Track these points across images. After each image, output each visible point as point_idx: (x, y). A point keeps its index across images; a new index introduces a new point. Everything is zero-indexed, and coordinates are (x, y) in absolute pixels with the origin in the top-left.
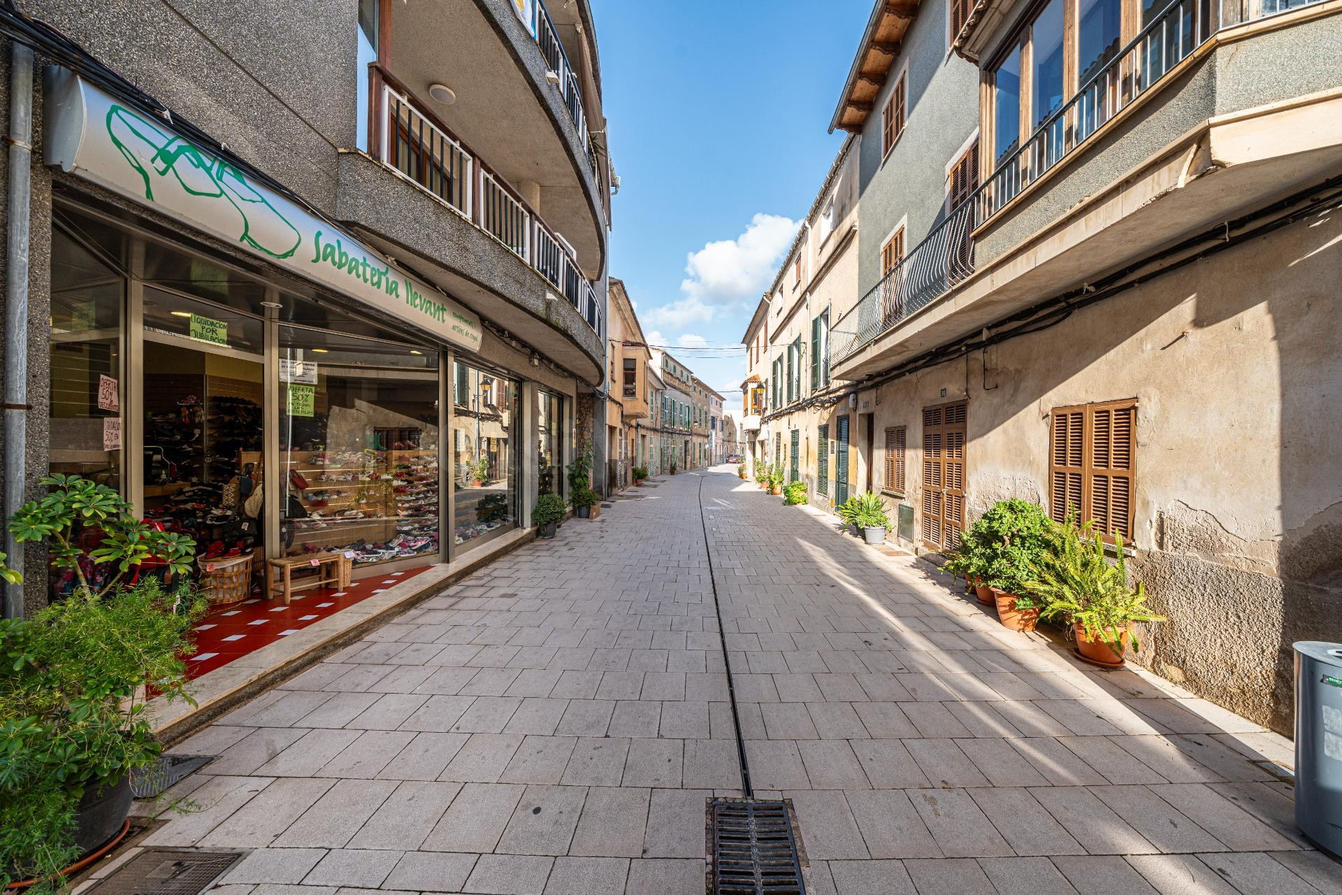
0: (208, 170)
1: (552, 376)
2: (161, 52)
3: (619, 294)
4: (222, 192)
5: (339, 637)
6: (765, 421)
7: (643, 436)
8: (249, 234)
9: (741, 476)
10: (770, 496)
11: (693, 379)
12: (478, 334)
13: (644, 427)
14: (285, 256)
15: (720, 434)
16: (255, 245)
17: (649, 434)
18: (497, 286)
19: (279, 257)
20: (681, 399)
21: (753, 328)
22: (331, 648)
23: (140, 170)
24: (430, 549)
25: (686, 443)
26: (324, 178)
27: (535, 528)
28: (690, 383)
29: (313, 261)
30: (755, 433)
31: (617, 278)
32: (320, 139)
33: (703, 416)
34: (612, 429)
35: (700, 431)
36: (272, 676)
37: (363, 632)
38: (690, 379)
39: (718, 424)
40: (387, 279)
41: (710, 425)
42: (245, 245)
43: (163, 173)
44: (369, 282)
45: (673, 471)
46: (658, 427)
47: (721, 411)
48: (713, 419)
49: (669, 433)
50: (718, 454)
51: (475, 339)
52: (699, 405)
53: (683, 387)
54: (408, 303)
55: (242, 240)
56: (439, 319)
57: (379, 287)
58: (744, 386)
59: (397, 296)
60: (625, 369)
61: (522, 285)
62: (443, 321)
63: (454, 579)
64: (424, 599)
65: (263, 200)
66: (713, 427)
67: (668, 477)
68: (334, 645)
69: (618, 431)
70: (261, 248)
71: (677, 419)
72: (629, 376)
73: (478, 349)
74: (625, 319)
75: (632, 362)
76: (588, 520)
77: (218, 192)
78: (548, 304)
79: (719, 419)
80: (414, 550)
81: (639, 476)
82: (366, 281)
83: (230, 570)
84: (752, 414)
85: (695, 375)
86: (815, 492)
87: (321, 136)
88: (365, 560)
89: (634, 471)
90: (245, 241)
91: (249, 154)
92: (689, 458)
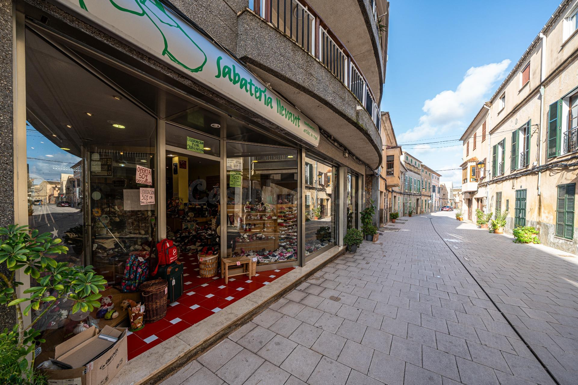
1: (354, 163)
3: (386, 121)
4: (144, 13)
6: (481, 185)
7: (395, 197)
9: (458, 219)
10: (493, 234)
11: (422, 166)
13: (395, 192)
14: (197, 70)
15: (438, 195)
16: (174, 59)
17: (398, 196)
19: (193, 71)
20: (415, 177)
21: (471, 129)
25: (418, 200)
27: (345, 247)
28: (420, 168)
30: (472, 193)
33: (428, 185)
34: (381, 192)
35: (426, 193)
38: (420, 166)
39: (437, 189)
41: (431, 190)
45: (410, 215)
46: (402, 192)
47: (439, 182)
48: (434, 187)
49: (408, 195)
50: (436, 205)
52: (426, 179)
53: (416, 170)
55: (164, 54)
58: (464, 166)
60: (387, 161)
65: (179, 26)
66: (434, 191)
67: (407, 218)
69: (384, 193)
70: (179, 63)
71: (412, 187)
72: (390, 165)
73: (317, 145)
74: (388, 135)
75: (392, 157)
76: (372, 242)
77: (142, 12)
79: (437, 187)
81: (394, 217)
84: (470, 181)
85: (423, 164)
86: (552, 236)
89: (391, 215)
90: (166, 55)
92: (419, 208)
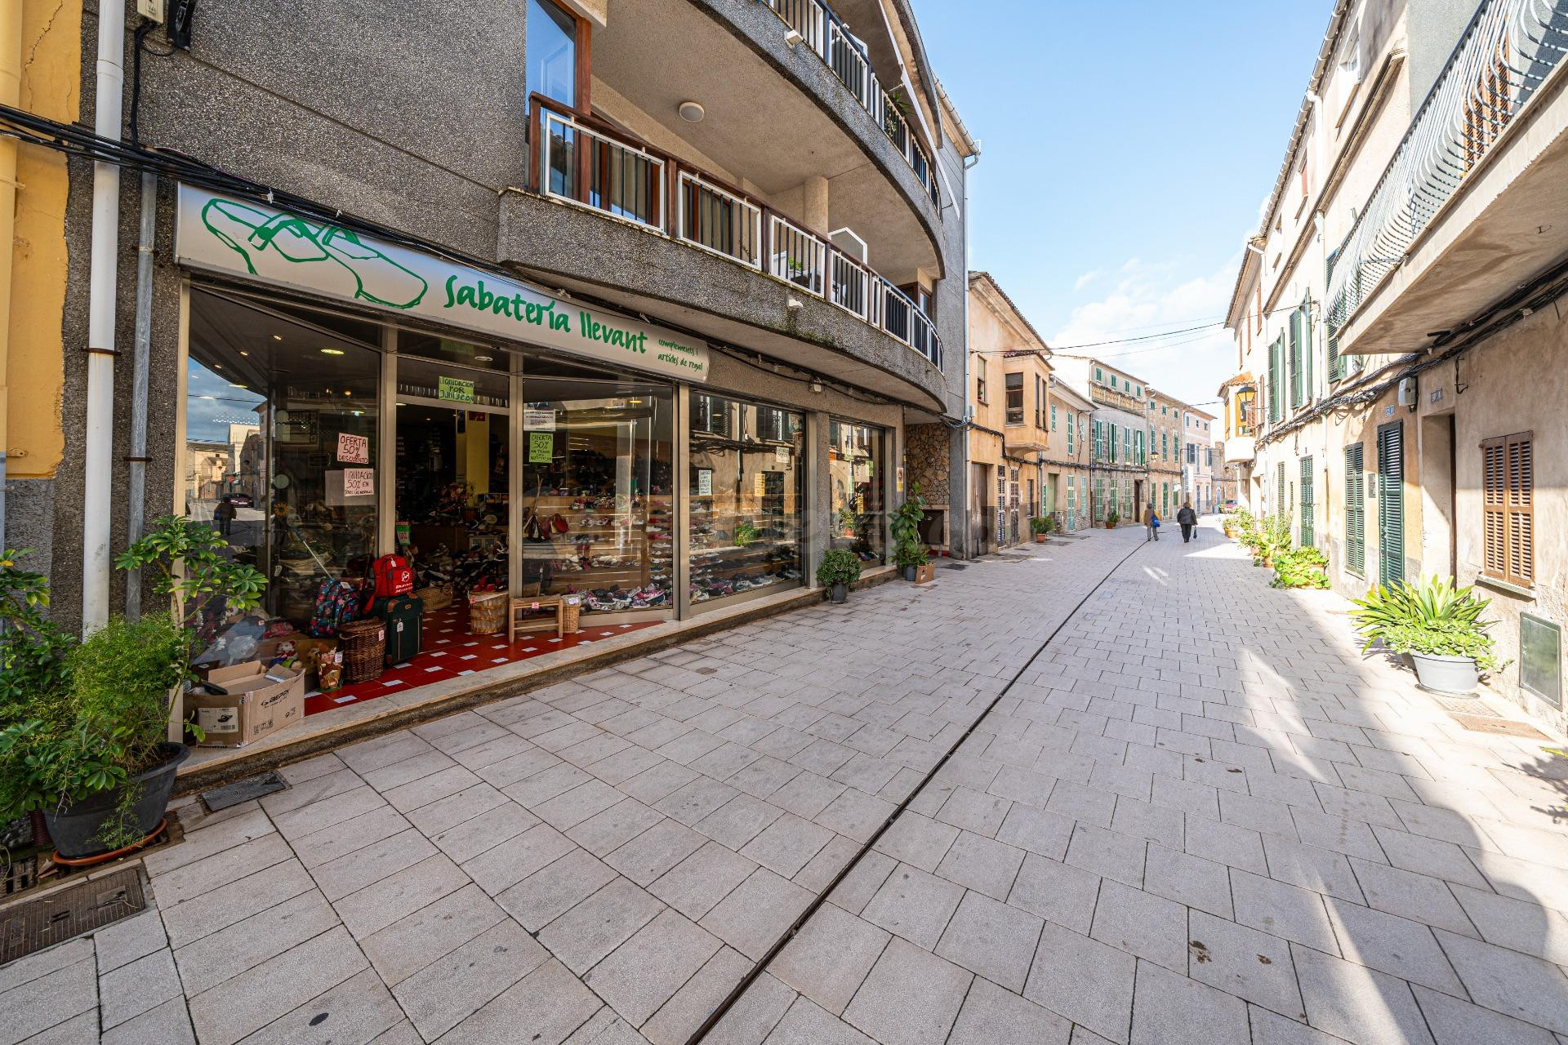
0: (313, 238)
1: (854, 404)
2: (287, 146)
3: (988, 291)
4: (328, 255)
5: (497, 686)
6: (1262, 445)
7: (1055, 476)
8: (364, 289)
9: (1227, 534)
10: (1260, 569)
11: (1149, 393)
12: (703, 360)
13: (1053, 463)
14: (411, 305)
15: (1207, 471)
16: (374, 299)
17: (1064, 474)
18: (701, 300)
19: (403, 307)
20: (1125, 422)
21: (1240, 300)
22: (488, 697)
23: (238, 249)
24: (664, 603)
25: (1138, 484)
26: (481, 224)
27: (821, 589)
28: (1144, 398)
29: (446, 306)
30: (1248, 465)
31: (980, 269)
32: (476, 186)
33: (1170, 445)
34: (985, 468)
35: (1165, 466)
36: (407, 715)
37: (533, 685)
38: (1142, 392)
39: (1202, 456)
40: (551, 314)
41: (1184, 456)
42: (362, 300)
43: (261, 248)
44: (525, 319)
45: (1112, 522)
46: (1085, 461)
47: (1208, 436)
48: (1191, 448)
49: (1105, 470)
50: (1203, 498)
51: (698, 367)
52: (1162, 428)
53: (1129, 405)
54: (584, 335)
55: (357, 296)
56: (635, 350)
57: (539, 323)
58: (1223, 391)
59: (568, 330)
60: (1008, 387)
61: (742, 295)
62: (643, 351)
63: (673, 640)
64: (626, 659)
65: (380, 255)
66: (1191, 459)
67: (1102, 533)
68: (491, 695)
69: (995, 470)
70: (381, 302)
71: (1119, 450)
72: (1014, 395)
73: (705, 378)
74: (1007, 322)
75: (1019, 376)
76: (913, 584)
77: (324, 255)
78: (793, 313)
79: (1203, 447)
80: (647, 602)
81: (1043, 528)
82: (519, 318)
83: (486, 604)
84: (1237, 434)
85: (1151, 387)
86: (1342, 568)
87: (479, 184)
88: (598, 607)
89: (1034, 522)
90: (361, 297)
91: (387, 218)
92: (1143, 507)
